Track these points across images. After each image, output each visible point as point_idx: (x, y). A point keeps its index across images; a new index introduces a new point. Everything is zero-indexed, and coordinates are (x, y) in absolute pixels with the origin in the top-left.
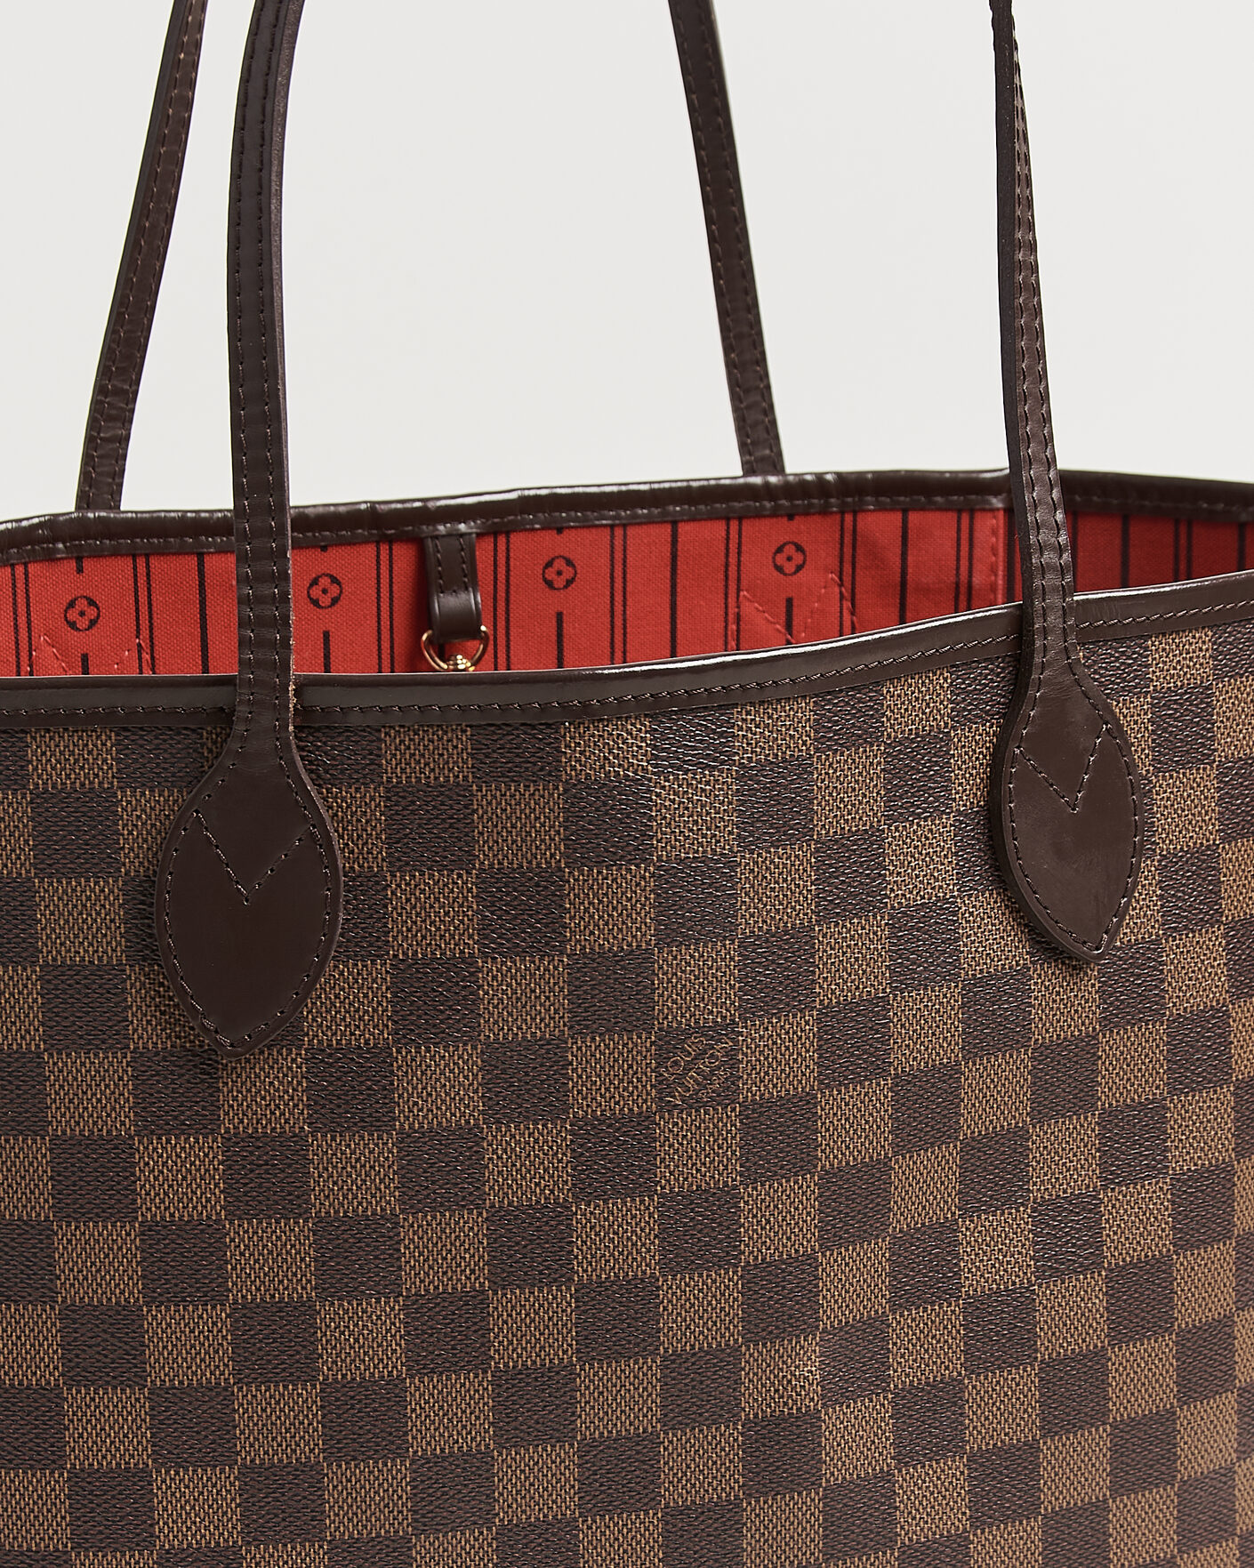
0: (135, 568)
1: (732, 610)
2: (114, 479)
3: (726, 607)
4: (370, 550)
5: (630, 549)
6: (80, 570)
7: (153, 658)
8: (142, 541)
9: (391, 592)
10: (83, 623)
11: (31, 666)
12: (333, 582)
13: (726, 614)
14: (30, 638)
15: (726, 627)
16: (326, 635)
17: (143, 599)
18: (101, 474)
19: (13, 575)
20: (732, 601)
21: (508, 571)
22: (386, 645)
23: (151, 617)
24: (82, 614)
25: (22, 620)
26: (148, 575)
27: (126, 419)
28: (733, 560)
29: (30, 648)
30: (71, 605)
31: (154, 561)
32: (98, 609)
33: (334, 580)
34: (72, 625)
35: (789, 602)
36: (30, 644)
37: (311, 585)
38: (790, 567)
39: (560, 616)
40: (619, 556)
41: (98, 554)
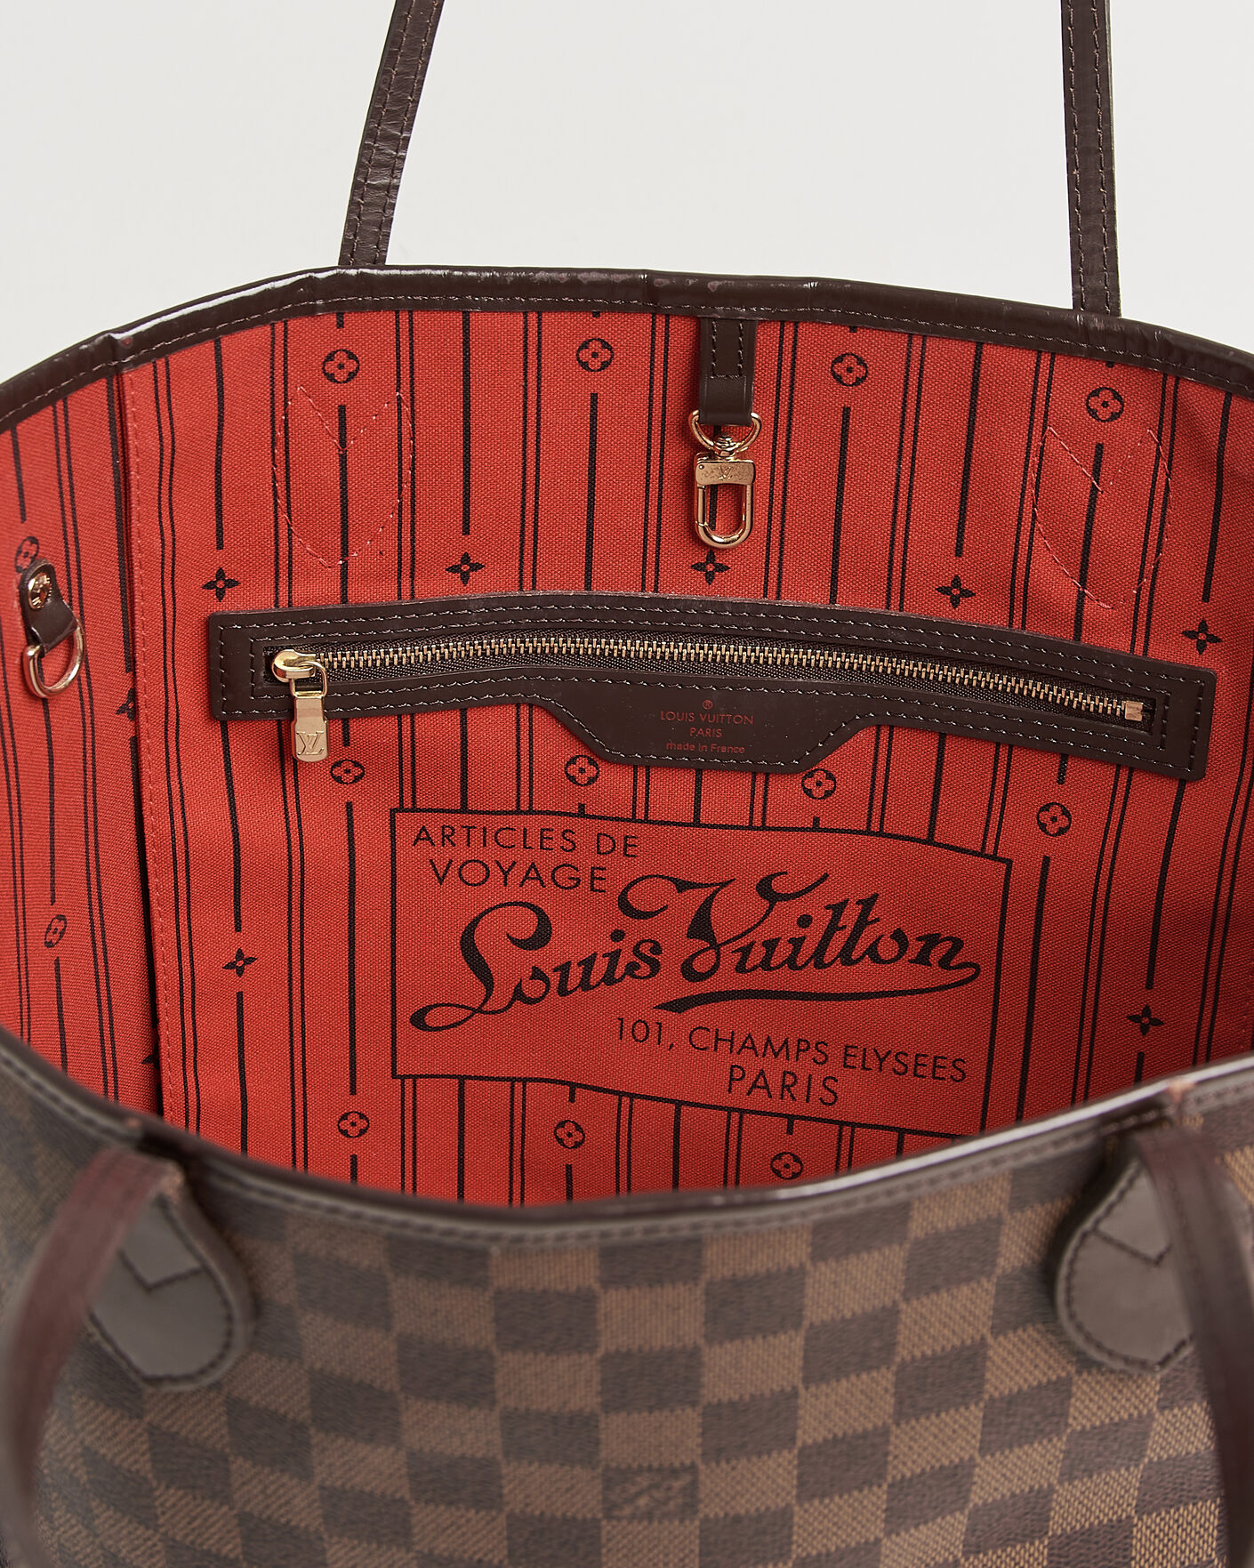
0: (397, 323)
1: (1036, 443)
2: (380, 229)
3: (1030, 439)
4: (645, 320)
5: (928, 361)
6: (340, 325)
7: (413, 410)
8: (406, 297)
9: (666, 362)
10: (341, 375)
11: (286, 415)
12: (604, 347)
13: (1029, 446)
14: (286, 390)
15: (1027, 459)
16: (594, 397)
17: (405, 354)
18: (368, 223)
19: (273, 334)
20: (1037, 432)
21: (794, 358)
22: (657, 412)
23: (412, 372)
24: (341, 366)
25: (279, 372)
26: (411, 330)
27: (395, 167)
28: (1041, 394)
29: (286, 399)
30: (330, 357)
31: (417, 316)
32: (358, 362)
33: (605, 345)
34: (331, 377)
35: (1100, 447)
36: (286, 395)
37: (581, 348)
38: (1104, 413)
39: (846, 411)
40: (915, 365)
41: (360, 308)
